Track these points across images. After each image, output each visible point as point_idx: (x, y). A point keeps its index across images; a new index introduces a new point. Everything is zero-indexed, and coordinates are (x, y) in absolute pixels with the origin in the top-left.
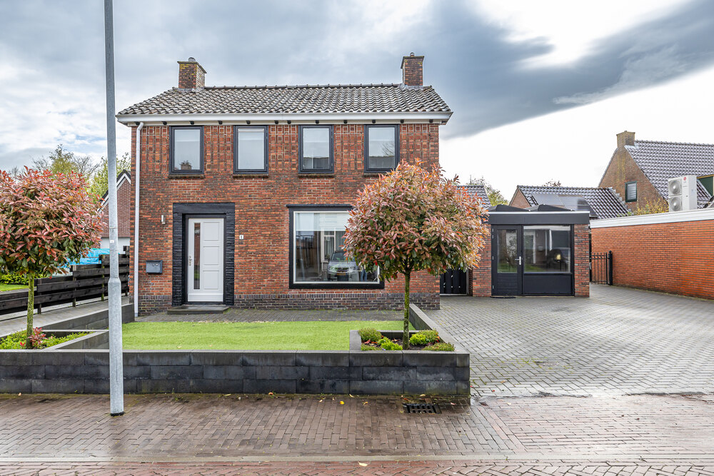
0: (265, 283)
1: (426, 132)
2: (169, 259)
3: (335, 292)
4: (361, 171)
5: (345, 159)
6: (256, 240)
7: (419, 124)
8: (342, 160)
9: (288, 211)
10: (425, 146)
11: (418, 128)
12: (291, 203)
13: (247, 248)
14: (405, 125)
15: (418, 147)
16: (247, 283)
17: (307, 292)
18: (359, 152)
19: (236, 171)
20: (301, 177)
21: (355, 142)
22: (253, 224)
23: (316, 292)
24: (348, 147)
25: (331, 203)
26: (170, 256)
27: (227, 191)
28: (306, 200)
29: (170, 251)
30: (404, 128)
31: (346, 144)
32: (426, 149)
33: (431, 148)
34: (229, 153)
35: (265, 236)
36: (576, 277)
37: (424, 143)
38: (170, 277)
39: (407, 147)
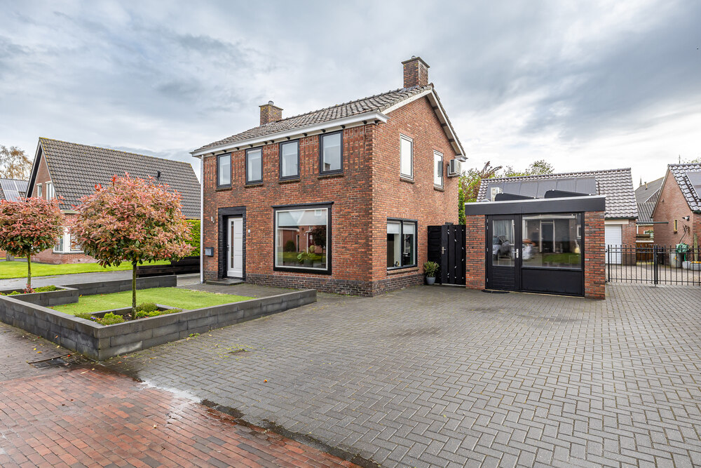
0: (261, 266)
1: (362, 134)
2: (216, 247)
3: (301, 275)
4: (316, 175)
5: (307, 166)
6: (257, 233)
7: (356, 127)
8: (305, 167)
9: (273, 210)
10: (361, 147)
11: (356, 131)
12: (275, 205)
13: (252, 239)
14: (347, 129)
15: (356, 148)
16: (252, 265)
17: (284, 274)
18: (316, 159)
19: (247, 183)
20: (280, 184)
21: (313, 150)
22: (255, 222)
23: (289, 275)
24: (308, 156)
25: (298, 203)
26: (217, 245)
27: (242, 198)
28: (283, 202)
29: (217, 241)
30: (346, 133)
31: (307, 153)
32: (362, 149)
33: (366, 148)
34: (243, 170)
35: (261, 230)
36: (587, 274)
37: (361, 144)
38: (217, 259)
39: (349, 150)
